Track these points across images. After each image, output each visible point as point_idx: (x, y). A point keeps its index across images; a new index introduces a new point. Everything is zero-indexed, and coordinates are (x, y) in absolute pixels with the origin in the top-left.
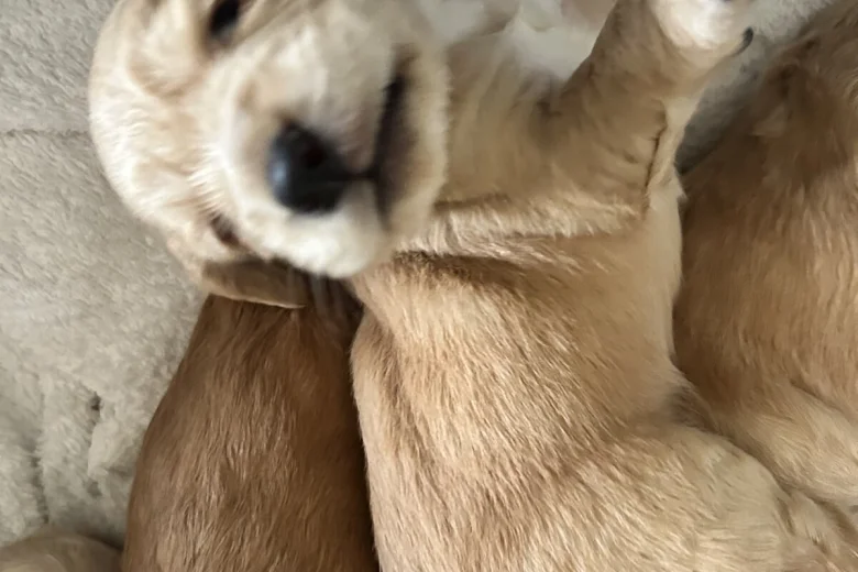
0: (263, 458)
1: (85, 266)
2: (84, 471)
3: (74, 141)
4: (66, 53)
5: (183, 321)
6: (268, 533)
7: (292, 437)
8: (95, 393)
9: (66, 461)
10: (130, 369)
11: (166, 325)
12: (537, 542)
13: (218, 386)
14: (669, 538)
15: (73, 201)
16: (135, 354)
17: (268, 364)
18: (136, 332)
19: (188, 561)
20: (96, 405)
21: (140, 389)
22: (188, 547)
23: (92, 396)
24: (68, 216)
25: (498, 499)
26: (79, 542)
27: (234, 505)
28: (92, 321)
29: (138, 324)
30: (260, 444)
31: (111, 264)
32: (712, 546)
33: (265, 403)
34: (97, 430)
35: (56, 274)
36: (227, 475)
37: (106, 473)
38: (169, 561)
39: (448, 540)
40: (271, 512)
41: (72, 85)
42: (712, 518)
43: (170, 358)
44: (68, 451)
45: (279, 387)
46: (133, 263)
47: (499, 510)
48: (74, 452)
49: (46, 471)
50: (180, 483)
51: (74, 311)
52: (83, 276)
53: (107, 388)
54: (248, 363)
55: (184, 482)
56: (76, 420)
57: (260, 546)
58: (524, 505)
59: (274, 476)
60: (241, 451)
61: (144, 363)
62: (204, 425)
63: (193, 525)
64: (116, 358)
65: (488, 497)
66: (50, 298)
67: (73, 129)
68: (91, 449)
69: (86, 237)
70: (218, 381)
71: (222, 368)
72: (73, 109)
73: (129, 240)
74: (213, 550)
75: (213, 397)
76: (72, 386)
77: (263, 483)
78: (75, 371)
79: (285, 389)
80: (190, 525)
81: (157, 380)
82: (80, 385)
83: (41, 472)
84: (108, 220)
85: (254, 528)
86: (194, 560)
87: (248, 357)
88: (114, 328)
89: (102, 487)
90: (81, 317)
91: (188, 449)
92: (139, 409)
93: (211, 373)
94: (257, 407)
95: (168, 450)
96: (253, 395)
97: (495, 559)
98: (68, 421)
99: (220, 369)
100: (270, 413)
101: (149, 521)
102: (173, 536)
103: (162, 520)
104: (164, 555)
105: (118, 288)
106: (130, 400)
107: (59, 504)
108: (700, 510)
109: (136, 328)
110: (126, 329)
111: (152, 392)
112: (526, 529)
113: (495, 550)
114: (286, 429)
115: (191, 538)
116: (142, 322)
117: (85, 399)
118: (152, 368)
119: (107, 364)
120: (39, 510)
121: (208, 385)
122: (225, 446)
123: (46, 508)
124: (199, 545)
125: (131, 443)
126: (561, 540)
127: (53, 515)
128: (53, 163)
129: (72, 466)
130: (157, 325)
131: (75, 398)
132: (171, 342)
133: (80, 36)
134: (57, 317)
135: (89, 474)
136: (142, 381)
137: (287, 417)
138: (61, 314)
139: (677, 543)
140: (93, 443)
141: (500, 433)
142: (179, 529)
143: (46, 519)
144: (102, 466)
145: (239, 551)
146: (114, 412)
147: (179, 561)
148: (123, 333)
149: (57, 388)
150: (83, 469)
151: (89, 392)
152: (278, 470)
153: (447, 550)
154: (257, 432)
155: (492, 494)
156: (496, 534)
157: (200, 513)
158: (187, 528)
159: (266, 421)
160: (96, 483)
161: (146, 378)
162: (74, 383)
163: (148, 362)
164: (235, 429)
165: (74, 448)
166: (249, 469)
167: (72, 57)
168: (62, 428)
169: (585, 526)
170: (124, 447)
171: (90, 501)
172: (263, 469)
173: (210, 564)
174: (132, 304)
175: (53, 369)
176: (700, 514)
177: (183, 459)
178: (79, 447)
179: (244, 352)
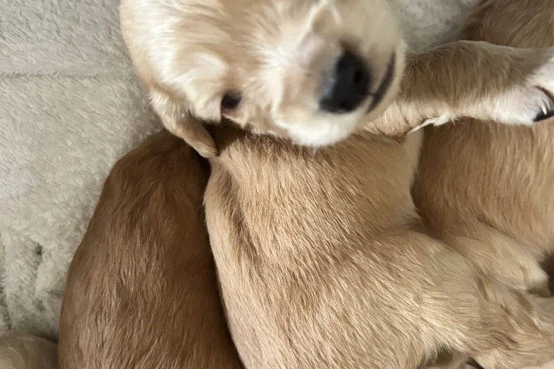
0: (143, 277)
1: (28, 161)
2: (34, 294)
3: (17, 80)
4: (10, 22)
5: (93, 195)
6: (149, 325)
7: (162, 263)
8: (38, 244)
9: (21, 288)
10: (60, 227)
11: (82, 198)
12: (324, 301)
13: (113, 233)
14: (406, 296)
15: (18, 119)
16: (63, 216)
17: (144, 218)
18: (63, 203)
19: (99, 345)
20: (39, 251)
21: (67, 240)
22: (98, 337)
23: (37, 245)
24: (15, 129)
25: (300, 277)
26: (31, 339)
27: (126, 307)
28: (34, 196)
29: (64, 197)
30: (142, 268)
31: (45, 159)
32: (432, 302)
33: (143, 242)
34: (41, 267)
35: (10, 167)
36: (121, 289)
37: (48, 294)
38: (86, 347)
39: (268, 308)
40: (150, 312)
41: (15, 43)
42: (433, 284)
43: (85, 219)
44: (22, 282)
45: (152, 231)
46: (59, 158)
47: (301, 283)
48: (26, 282)
49: (8, 295)
50: (91, 297)
51: (22, 191)
52: (27, 168)
53: (46, 240)
54: (132, 218)
55: (94, 296)
56: (27, 262)
57: (144, 334)
58: (316, 279)
59: (152, 288)
60: (130, 273)
61: (69, 223)
62: (105, 257)
63: (101, 322)
64: (51, 220)
65: (294, 276)
66: (6, 183)
67: (16, 72)
68: (37, 280)
69: (28, 142)
70: (113, 230)
71: (115, 222)
72: (16, 59)
73: (56, 143)
74: (115, 336)
75: (110, 240)
76: (23, 240)
77: (145, 293)
78: (24, 230)
79: (156, 232)
80: (99, 322)
81: (78, 234)
82: (28, 239)
83: (5, 295)
84: (42, 131)
85: (140, 322)
86: (103, 345)
87: (132, 213)
88: (48, 200)
89: (45, 304)
90: (27, 195)
91: (96, 274)
92: (67, 253)
93: (108, 225)
94: (138, 245)
95: (83, 276)
96: (136, 238)
97: (298, 314)
98: (21, 262)
99: (114, 223)
100: (147, 248)
101: (73, 323)
102: (89, 331)
103: (81, 321)
104: (83, 343)
105: (50, 174)
106: (61, 247)
107: (17, 316)
108: (426, 279)
109: (63, 200)
110: (57, 202)
111: (75, 241)
112: (317, 293)
113: (299, 308)
114: (158, 258)
115: (100, 331)
116: (66, 197)
117: (32, 247)
118: (74, 226)
119: (45, 224)
120: (4, 321)
121: (107, 232)
122: (119, 271)
123: (9, 319)
124: (105, 335)
125: (63, 275)
126: (340, 300)
127: (14, 324)
128: (4, 95)
129: (25, 292)
130: (76, 197)
131: (26, 247)
132: (85, 209)
133: (19, 10)
134: (10, 195)
135: (36, 295)
136: (68, 234)
137: (158, 250)
138: (13, 192)
139: (410, 299)
140: (39, 276)
141: (304, 239)
142: (92, 325)
143: (9, 326)
144: (44, 290)
145: (131, 337)
146: (51, 255)
147: (93, 346)
148: (55, 204)
149: (13, 241)
150: (32, 293)
151: (34, 243)
152: (154, 285)
153: (268, 314)
154: (139, 262)
155: (297, 274)
156: (299, 298)
157: (105, 314)
158: (97, 325)
159: (144, 254)
160: (41, 302)
161: (70, 232)
162: (25, 237)
163: (71, 222)
164: (125, 261)
165: (26, 279)
166: (135, 285)
167: (14, 25)
168: (18, 267)
169: (355, 290)
170: (58, 278)
171: (38, 314)
172: (144, 284)
173: (113, 347)
174: (60, 185)
175: (9, 229)
176: (425, 281)
177: (92, 281)
178: (29, 279)
179: (129, 210)
